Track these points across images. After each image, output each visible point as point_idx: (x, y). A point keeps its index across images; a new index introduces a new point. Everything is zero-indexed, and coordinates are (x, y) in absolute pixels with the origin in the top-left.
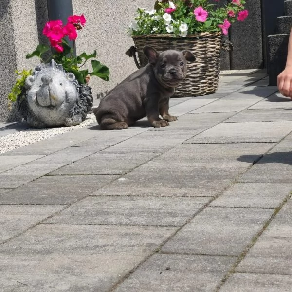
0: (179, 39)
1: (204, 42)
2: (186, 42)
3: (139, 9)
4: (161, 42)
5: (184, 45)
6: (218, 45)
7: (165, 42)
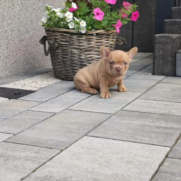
0: (79, 34)
1: (100, 38)
2: (84, 38)
3: (47, 7)
4: (64, 35)
5: (82, 40)
6: (112, 41)
7: (67, 36)
